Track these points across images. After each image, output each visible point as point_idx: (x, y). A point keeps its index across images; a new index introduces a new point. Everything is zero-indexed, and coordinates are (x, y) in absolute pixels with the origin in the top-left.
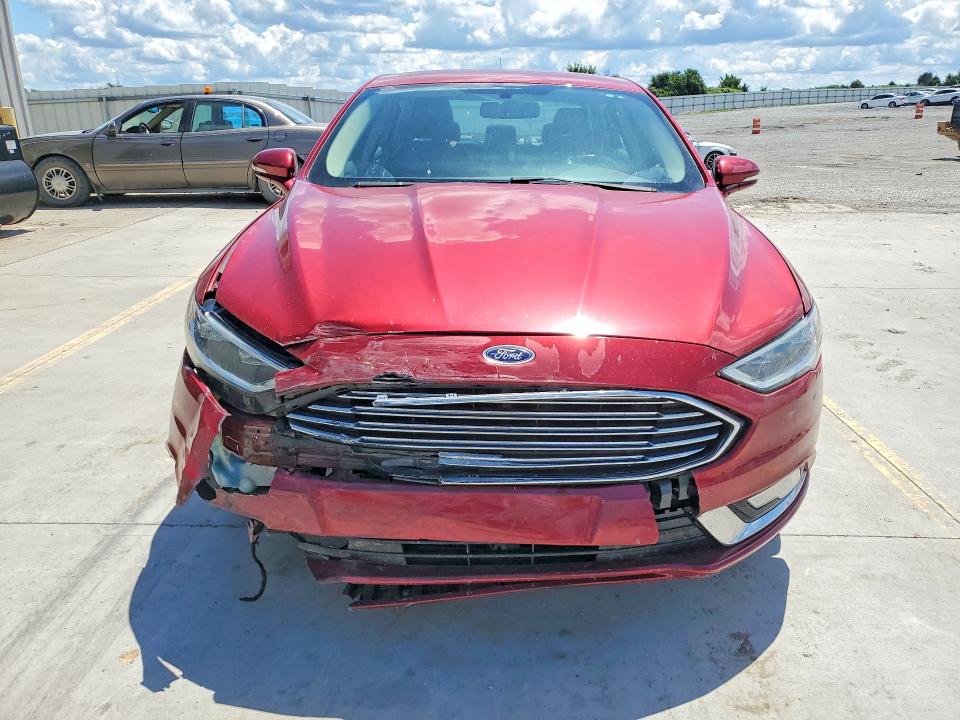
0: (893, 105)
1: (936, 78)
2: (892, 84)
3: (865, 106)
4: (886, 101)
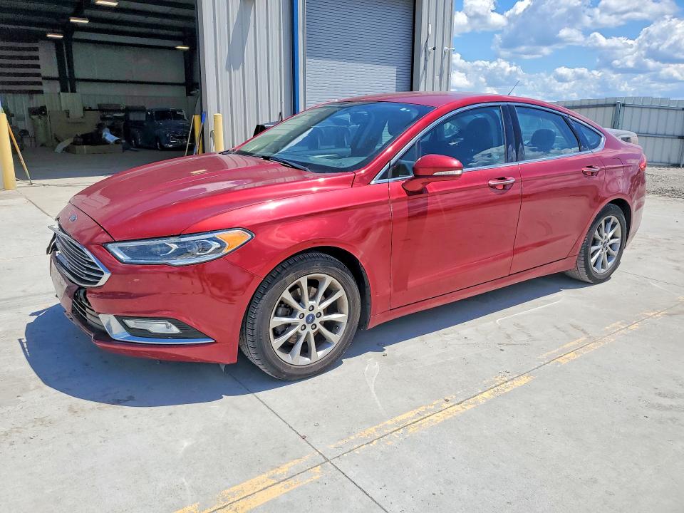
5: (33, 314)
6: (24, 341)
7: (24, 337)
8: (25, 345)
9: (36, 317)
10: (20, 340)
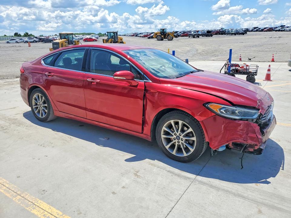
0: (17, 42)
1: (20, 34)
2: (5, 35)
3: (8, 42)
4: (14, 41)
5: (268, 183)
6: (281, 168)
7: (280, 170)
8: (282, 166)
9: (268, 180)
10: (283, 169)
